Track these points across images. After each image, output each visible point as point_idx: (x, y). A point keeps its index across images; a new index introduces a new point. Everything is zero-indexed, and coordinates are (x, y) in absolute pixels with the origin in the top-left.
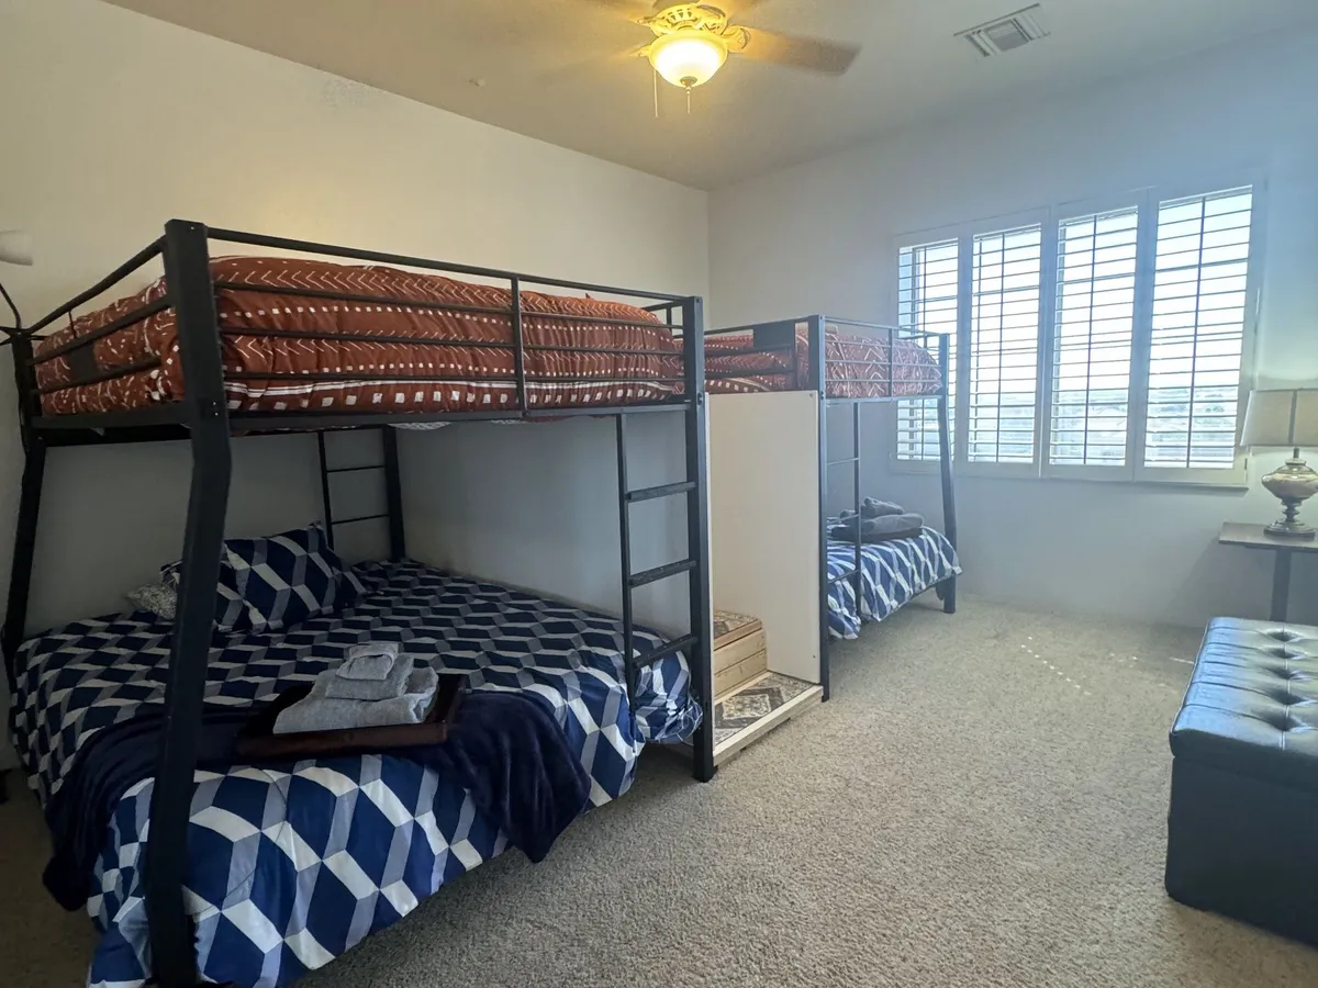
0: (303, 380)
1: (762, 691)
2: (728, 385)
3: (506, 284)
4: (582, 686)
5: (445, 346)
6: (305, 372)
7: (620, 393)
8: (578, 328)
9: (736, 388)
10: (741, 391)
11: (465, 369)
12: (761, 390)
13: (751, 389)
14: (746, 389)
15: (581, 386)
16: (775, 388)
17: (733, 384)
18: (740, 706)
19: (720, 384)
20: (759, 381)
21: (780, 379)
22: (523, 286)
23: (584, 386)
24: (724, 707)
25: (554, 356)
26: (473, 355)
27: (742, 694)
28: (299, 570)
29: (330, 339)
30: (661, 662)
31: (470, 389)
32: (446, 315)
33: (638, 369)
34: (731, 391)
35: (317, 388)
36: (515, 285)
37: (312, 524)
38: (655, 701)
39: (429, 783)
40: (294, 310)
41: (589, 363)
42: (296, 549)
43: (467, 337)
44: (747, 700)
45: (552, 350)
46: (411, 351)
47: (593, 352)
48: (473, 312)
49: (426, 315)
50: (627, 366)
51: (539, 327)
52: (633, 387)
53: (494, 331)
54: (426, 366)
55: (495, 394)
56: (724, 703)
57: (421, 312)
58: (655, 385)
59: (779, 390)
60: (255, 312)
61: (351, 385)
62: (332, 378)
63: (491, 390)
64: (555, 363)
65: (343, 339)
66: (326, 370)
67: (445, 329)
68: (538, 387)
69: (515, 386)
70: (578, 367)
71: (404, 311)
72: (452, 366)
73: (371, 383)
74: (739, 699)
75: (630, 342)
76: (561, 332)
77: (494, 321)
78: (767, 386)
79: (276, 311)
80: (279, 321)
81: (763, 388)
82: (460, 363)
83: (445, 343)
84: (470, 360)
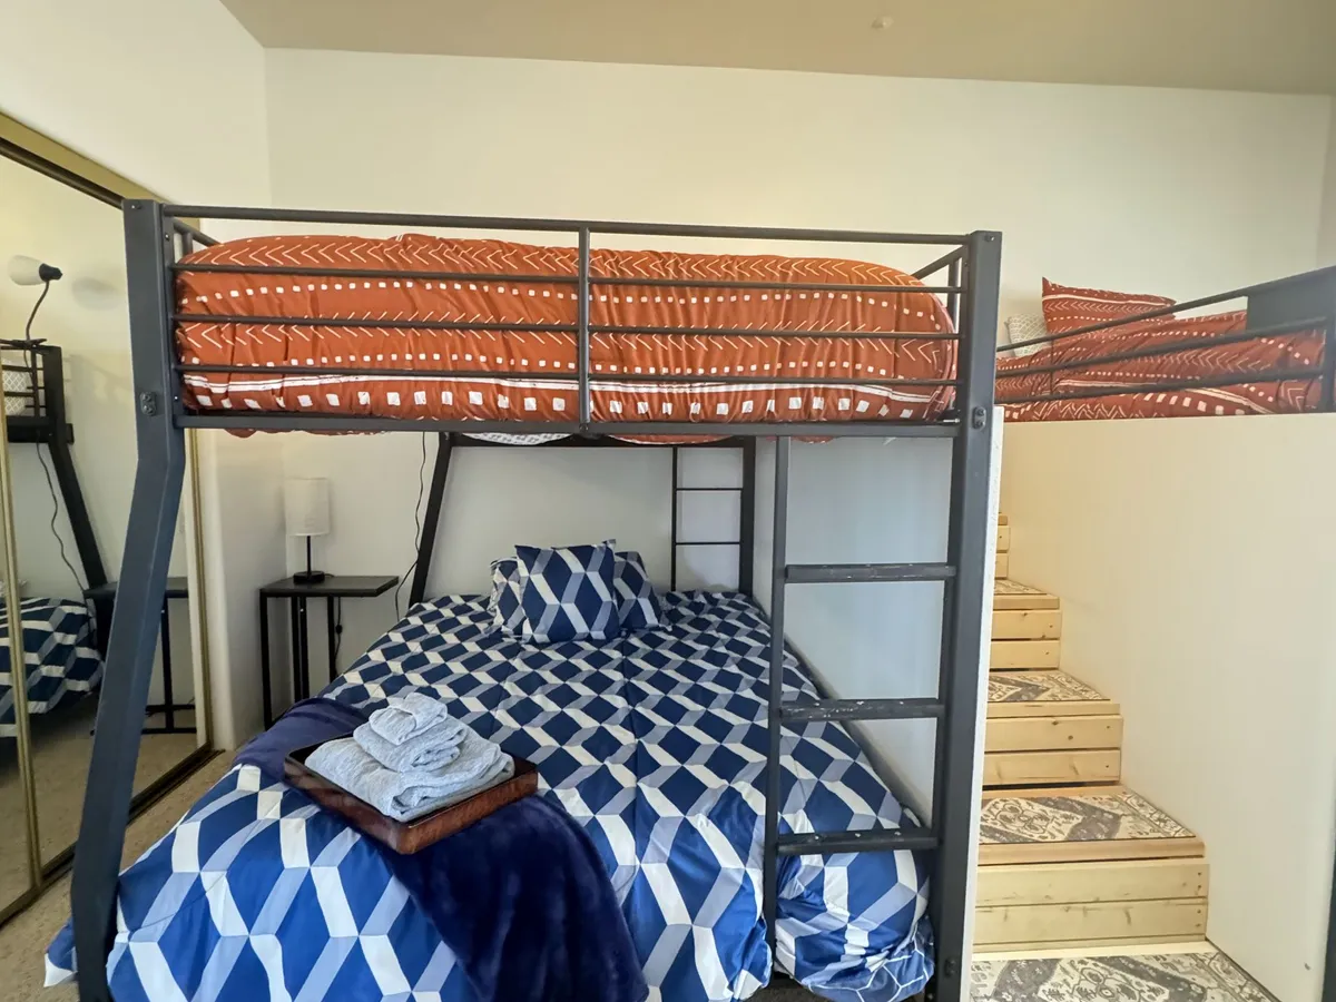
0: (265, 373)
1: (1163, 979)
2: (1187, 402)
3: (570, 240)
4: (676, 847)
5: (462, 330)
6: (270, 364)
7: (795, 403)
8: (707, 300)
9: (1202, 406)
10: (1210, 412)
11: (491, 361)
12: (1250, 412)
13: (1230, 410)
14: (1219, 409)
15: (706, 390)
16: (1280, 407)
17: (1196, 399)
18: (1089, 986)
19: (1174, 400)
20: (1247, 395)
21: (1288, 390)
22: (597, 241)
23: (714, 389)
24: (1058, 970)
25: (653, 345)
26: (506, 342)
27: (1113, 962)
28: (573, 588)
29: (303, 323)
30: (853, 856)
31: (500, 389)
32: (467, 289)
33: (833, 364)
34: (1192, 412)
35: (287, 384)
36: (583, 241)
37: (605, 542)
38: (819, 918)
39: (394, 897)
40: (257, 291)
41: (724, 353)
42: (575, 565)
43: (498, 318)
44: (1115, 980)
45: (651, 332)
46: (410, 337)
47: (734, 334)
48: (511, 281)
49: (436, 291)
50: (808, 358)
51: (629, 299)
52: (825, 393)
53: (543, 308)
54: (430, 357)
55: (544, 398)
56: (1064, 963)
57: (429, 286)
58: (883, 392)
59: (1291, 410)
60: (211, 295)
61: (325, 381)
62: (302, 371)
63: (534, 392)
64: (654, 353)
65: (318, 324)
66: (294, 362)
67: (462, 308)
68: (620, 389)
69: (576, 387)
70: (700, 361)
71: (403, 286)
72: (469, 357)
73: (352, 379)
74: (1100, 970)
75: (820, 317)
76: (672, 306)
77: (546, 294)
78: (1261, 401)
79: (235, 294)
80: (239, 304)
81: (1255, 407)
82: (482, 353)
83: (464, 327)
84: (501, 349)
